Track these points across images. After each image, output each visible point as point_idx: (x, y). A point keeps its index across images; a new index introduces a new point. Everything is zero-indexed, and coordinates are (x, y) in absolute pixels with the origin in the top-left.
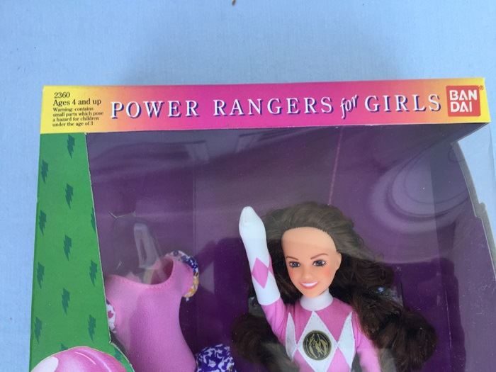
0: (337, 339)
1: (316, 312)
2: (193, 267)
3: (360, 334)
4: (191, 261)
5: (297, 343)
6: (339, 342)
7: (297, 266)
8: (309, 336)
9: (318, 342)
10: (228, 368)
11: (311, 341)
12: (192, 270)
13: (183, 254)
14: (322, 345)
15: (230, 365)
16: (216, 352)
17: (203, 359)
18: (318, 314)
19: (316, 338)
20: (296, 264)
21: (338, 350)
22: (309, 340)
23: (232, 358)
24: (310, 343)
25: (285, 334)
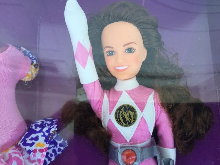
0: (142, 110)
1: (126, 91)
2: (31, 58)
3: (159, 108)
4: (30, 54)
5: (110, 114)
6: (143, 112)
7: (112, 55)
8: (120, 109)
9: (127, 113)
10: (51, 132)
11: (121, 112)
12: (30, 61)
13: (24, 49)
14: (130, 114)
15: (53, 130)
16: (45, 122)
17: (32, 126)
18: (128, 93)
19: (125, 109)
20: (112, 53)
21: (142, 119)
22: (120, 111)
23: (56, 126)
24: (120, 114)
25: (101, 109)
